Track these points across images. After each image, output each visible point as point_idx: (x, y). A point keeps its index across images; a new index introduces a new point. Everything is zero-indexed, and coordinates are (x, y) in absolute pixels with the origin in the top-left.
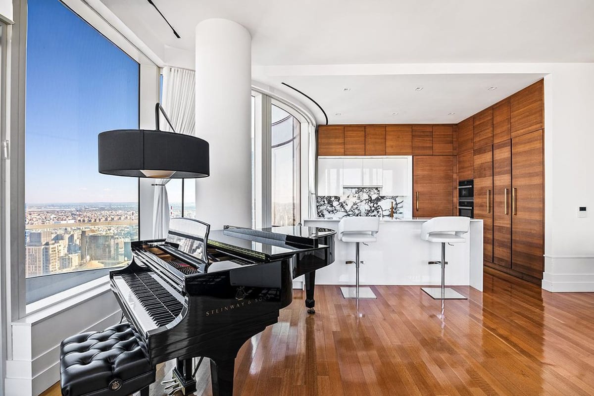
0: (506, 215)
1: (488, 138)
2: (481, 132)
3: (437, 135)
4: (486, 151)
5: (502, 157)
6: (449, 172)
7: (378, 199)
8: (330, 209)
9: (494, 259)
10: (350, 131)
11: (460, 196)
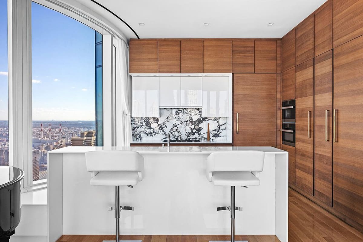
0: (327, 142)
1: (309, 50)
2: (303, 44)
3: (260, 50)
4: (308, 66)
5: (323, 72)
6: (272, 91)
7: (200, 121)
8: (148, 131)
9: (315, 192)
10: (163, 46)
11: (284, 117)
